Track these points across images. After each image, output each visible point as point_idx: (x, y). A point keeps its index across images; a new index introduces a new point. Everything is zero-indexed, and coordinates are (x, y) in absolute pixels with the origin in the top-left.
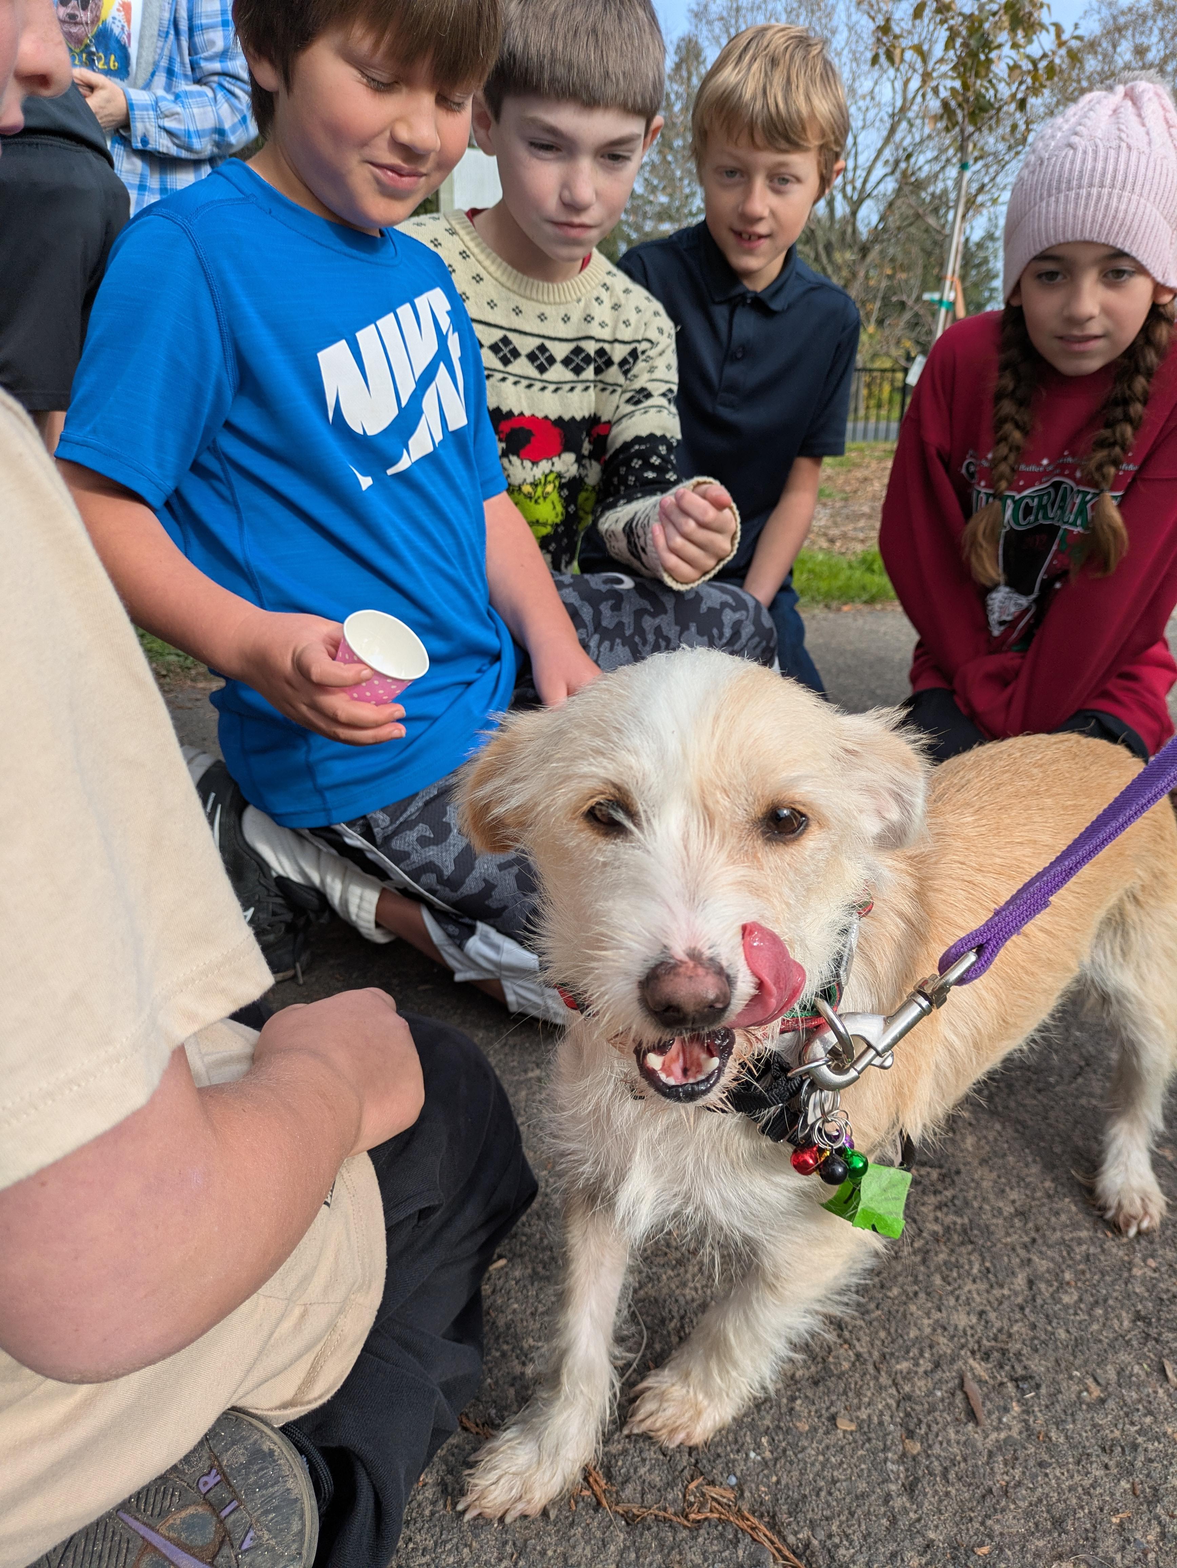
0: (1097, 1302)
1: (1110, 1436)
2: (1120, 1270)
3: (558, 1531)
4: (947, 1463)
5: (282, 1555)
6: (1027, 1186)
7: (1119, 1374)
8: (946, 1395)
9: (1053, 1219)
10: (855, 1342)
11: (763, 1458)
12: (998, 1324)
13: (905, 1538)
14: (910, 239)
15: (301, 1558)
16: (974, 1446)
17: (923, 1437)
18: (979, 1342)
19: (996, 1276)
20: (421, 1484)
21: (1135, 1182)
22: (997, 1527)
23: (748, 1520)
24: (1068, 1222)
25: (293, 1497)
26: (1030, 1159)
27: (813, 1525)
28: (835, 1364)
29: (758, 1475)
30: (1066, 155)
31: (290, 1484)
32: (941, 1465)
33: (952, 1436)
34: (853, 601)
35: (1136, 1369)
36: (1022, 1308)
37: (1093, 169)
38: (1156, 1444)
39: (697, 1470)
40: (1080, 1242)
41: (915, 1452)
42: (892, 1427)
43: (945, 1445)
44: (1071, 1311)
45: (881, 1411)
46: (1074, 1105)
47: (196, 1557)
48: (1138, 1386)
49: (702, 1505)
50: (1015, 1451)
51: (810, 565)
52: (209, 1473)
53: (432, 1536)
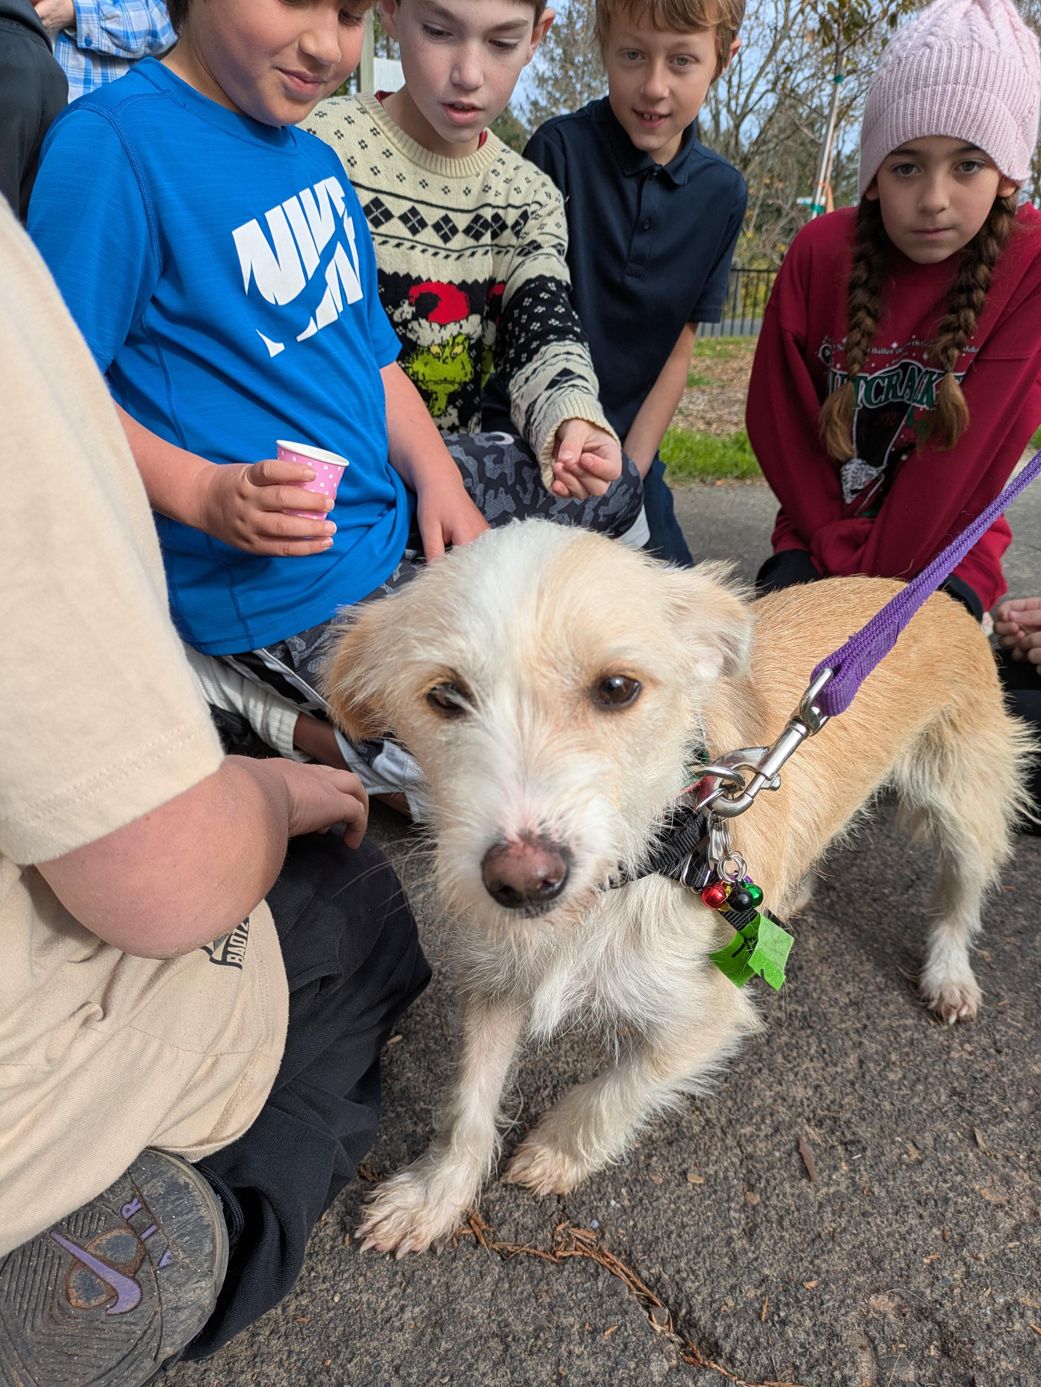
0: (918, 1080)
1: (925, 1192)
2: (940, 1052)
3: (442, 1264)
4: (783, 1212)
5: (195, 1272)
6: (861, 980)
7: (935, 1140)
8: (783, 1155)
9: (883, 1009)
10: (706, 1109)
11: (622, 1206)
12: (831, 1097)
13: (744, 1273)
14: (787, 151)
15: (212, 1275)
16: (806, 1198)
17: (762, 1190)
18: (814, 1112)
19: (831, 1056)
20: (323, 1223)
21: (955, 977)
22: (824, 1266)
23: (608, 1257)
24: (896, 1012)
25: (205, 1223)
26: (864, 958)
27: (664, 1262)
28: (687, 1127)
29: (617, 1220)
30: (923, 54)
31: (203, 1212)
32: (777, 1214)
33: (788, 1190)
34: (726, 477)
35: (951, 1136)
36: (853, 1084)
37: (949, 67)
38: (965, 1198)
39: (564, 1215)
40: (906, 1028)
41: (755, 1203)
42: (735, 1182)
43: (781, 1197)
44: (896, 1087)
45: (726, 1168)
46: (905, 912)
47: (120, 1272)
48: (952, 1151)
49: (568, 1244)
50: (842, 1203)
51: (688, 444)
52: (132, 1201)
53: (332, 1267)
